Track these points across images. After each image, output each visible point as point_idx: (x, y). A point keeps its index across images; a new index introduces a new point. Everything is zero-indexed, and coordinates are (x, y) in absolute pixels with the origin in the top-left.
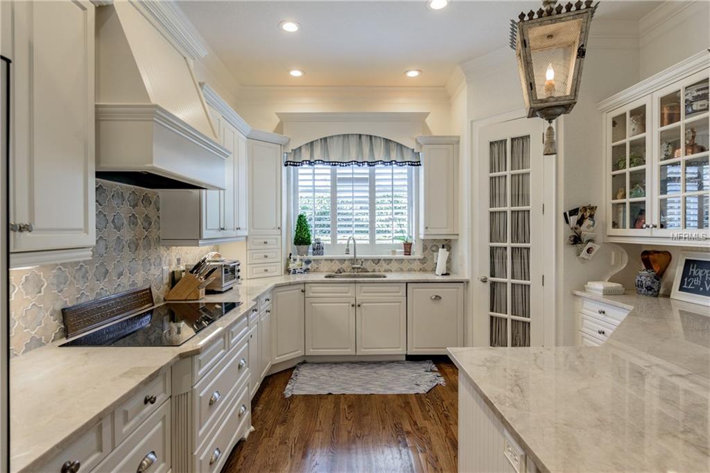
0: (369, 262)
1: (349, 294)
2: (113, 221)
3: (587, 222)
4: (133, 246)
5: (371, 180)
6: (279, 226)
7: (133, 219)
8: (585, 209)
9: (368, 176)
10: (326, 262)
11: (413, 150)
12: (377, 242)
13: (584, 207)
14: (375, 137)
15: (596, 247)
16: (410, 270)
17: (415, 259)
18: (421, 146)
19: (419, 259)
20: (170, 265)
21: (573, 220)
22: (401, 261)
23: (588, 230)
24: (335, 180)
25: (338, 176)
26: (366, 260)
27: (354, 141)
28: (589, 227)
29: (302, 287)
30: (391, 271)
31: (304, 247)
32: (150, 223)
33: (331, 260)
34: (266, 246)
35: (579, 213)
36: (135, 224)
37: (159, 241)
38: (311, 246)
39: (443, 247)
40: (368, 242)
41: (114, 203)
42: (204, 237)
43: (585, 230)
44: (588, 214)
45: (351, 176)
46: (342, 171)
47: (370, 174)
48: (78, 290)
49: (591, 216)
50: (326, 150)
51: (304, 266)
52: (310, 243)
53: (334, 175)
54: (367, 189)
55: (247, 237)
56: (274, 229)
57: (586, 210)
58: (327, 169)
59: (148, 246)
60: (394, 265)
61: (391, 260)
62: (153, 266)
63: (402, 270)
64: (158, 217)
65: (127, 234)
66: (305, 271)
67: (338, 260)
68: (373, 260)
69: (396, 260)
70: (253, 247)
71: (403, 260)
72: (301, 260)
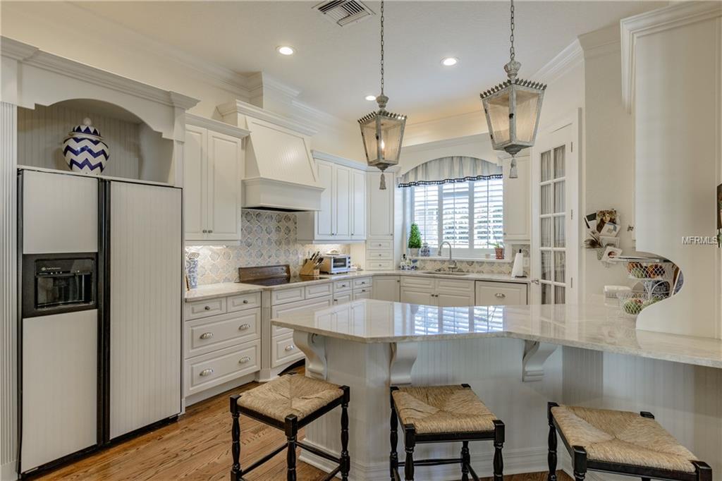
0: (464, 264)
1: (430, 287)
2: (266, 230)
3: (607, 227)
4: (278, 244)
5: (471, 194)
6: (391, 232)
7: (278, 229)
8: (603, 213)
9: (467, 190)
10: (431, 263)
11: (496, 164)
12: (476, 247)
13: (601, 212)
14: (465, 157)
15: (619, 252)
16: (500, 273)
17: (504, 263)
18: (502, 161)
19: (509, 263)
20: (304, 255)
21: (594, 224)
22: (492, 263)
23: (607, 233)
24: (442, 195)
25: (444, 192)
26: (462, 262)
27: (447, 163)
28: (609, 231)
29: (398, 278)
30: (483, 272)
31: (415, 250)
32: (290, 231)
33: (435, 261)
34: (381, 248)
35: (597, 218)
36: (280, 231)
37: (296, 241)
38: (420, 249)
39: (520, 252)
40: (467, 247)
41: (267, 221)
42: (316, 239)
43: (606, 235)
44: (608, 219)
45: (452, 191)
46: (448, 187)
47: (469, 188)
48: (247, 261)
49: (613, 221)
50: (426, 173)
51: (412, 265)
52: (420, 247)
53: (440, 191)
54: (467, 201)
55: (366, 241)
56: (388, 235)
57: (604, 215)
58: (435, 187)
59: (288, 243)
60: (485, 267)
61: (483, 262)
62: (291, 255)
63: (492, 272)
64: (296, 228)
65: (274, 236)
66: (413, 267)
67: (440, 261)
68: (468, 262)
69: (487, 263)
70: (370, 248)
71: (494, 263)
72: (410, 260)
